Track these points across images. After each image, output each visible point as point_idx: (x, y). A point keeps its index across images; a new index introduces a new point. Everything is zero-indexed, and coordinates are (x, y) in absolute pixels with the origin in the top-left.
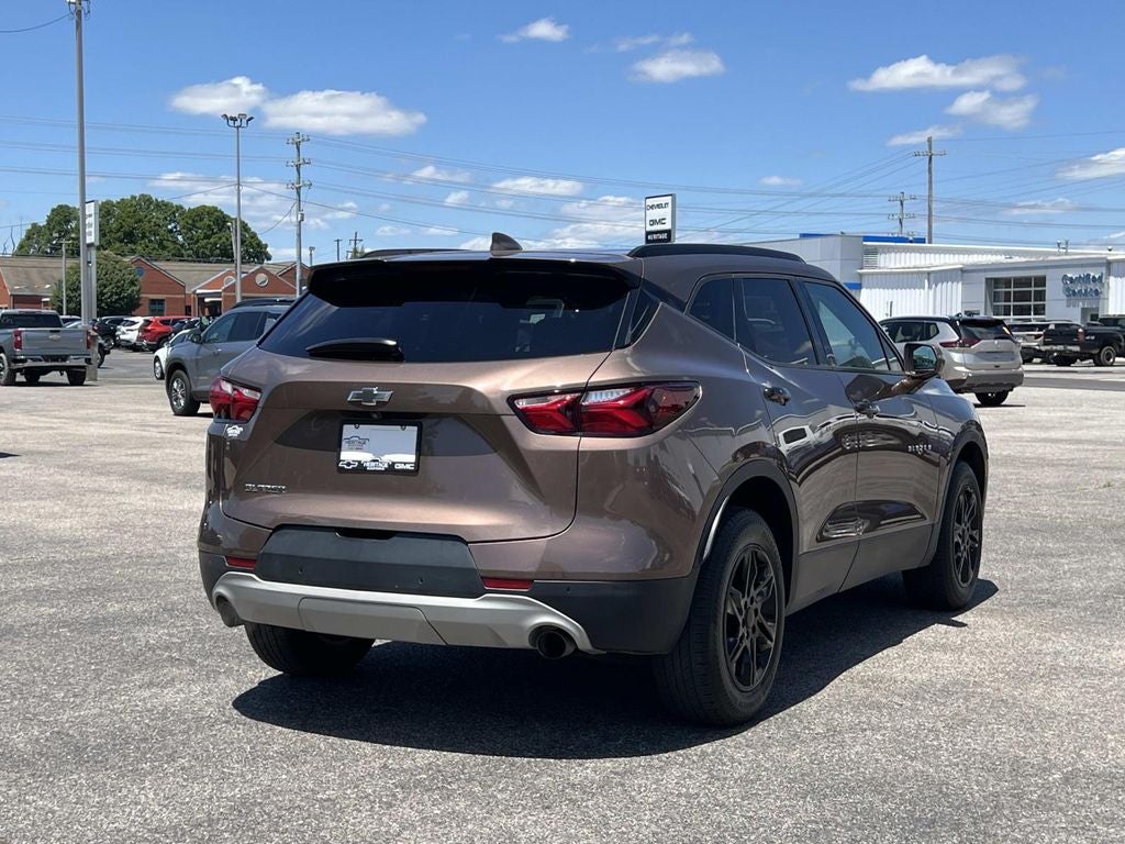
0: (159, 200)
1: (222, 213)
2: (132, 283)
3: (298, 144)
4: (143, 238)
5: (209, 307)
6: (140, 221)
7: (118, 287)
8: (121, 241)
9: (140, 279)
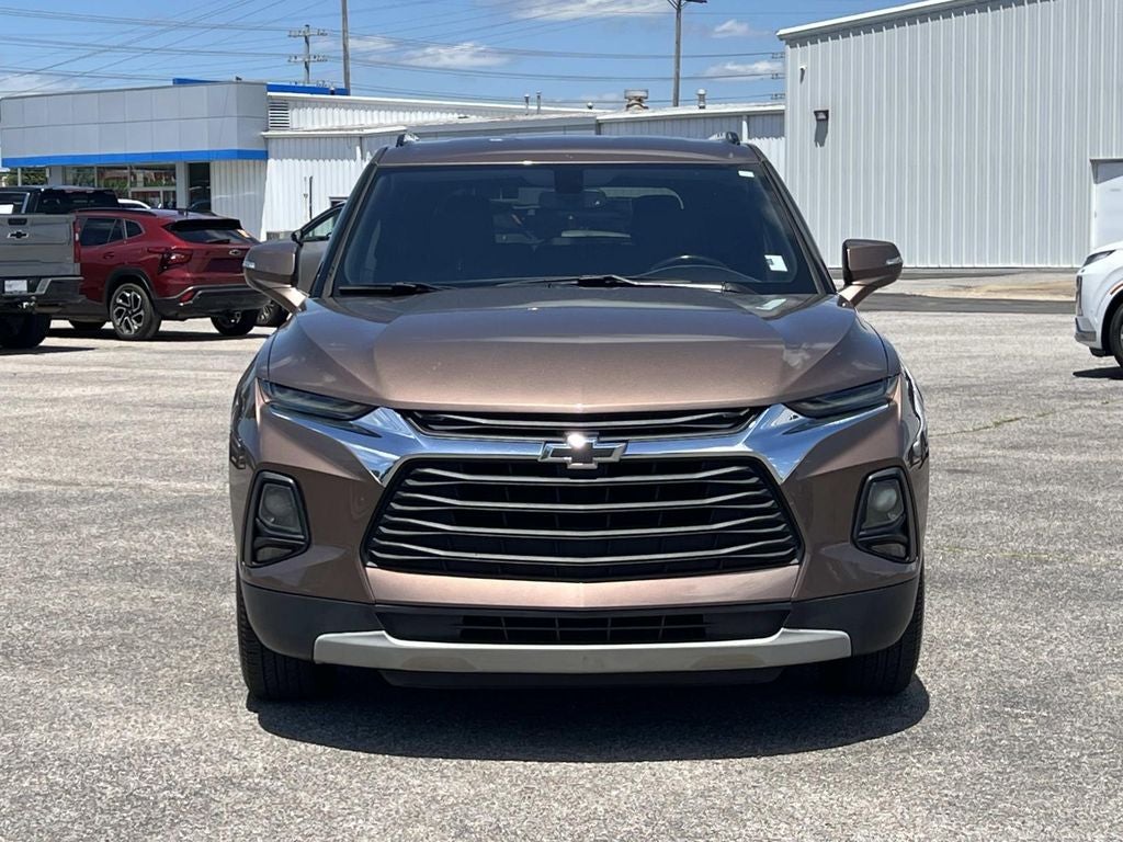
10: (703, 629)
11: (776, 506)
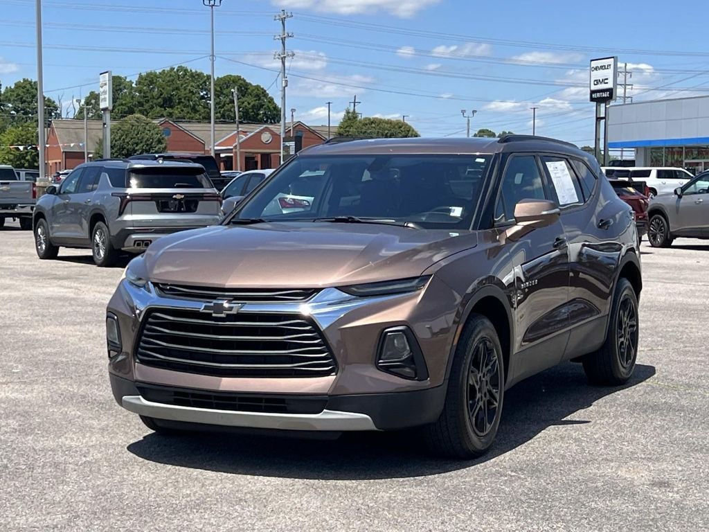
0: (193, 71)
1: (245, 81)
2: (159, 142)
3: (283, 21)
4: (179, 103)
5: (223, 161)
6: (177, 89)
7: (147, 145)
8: (161, 107)
9: (166, 138)
10: (285, 407)
11: (322, 343)
